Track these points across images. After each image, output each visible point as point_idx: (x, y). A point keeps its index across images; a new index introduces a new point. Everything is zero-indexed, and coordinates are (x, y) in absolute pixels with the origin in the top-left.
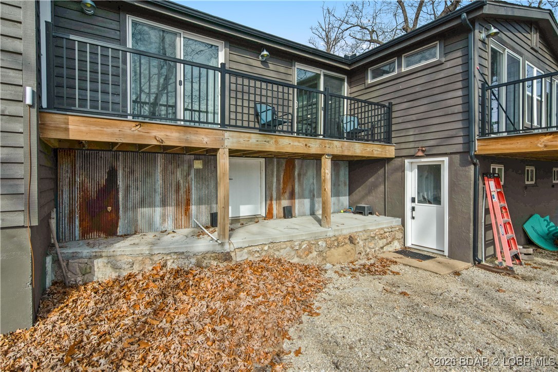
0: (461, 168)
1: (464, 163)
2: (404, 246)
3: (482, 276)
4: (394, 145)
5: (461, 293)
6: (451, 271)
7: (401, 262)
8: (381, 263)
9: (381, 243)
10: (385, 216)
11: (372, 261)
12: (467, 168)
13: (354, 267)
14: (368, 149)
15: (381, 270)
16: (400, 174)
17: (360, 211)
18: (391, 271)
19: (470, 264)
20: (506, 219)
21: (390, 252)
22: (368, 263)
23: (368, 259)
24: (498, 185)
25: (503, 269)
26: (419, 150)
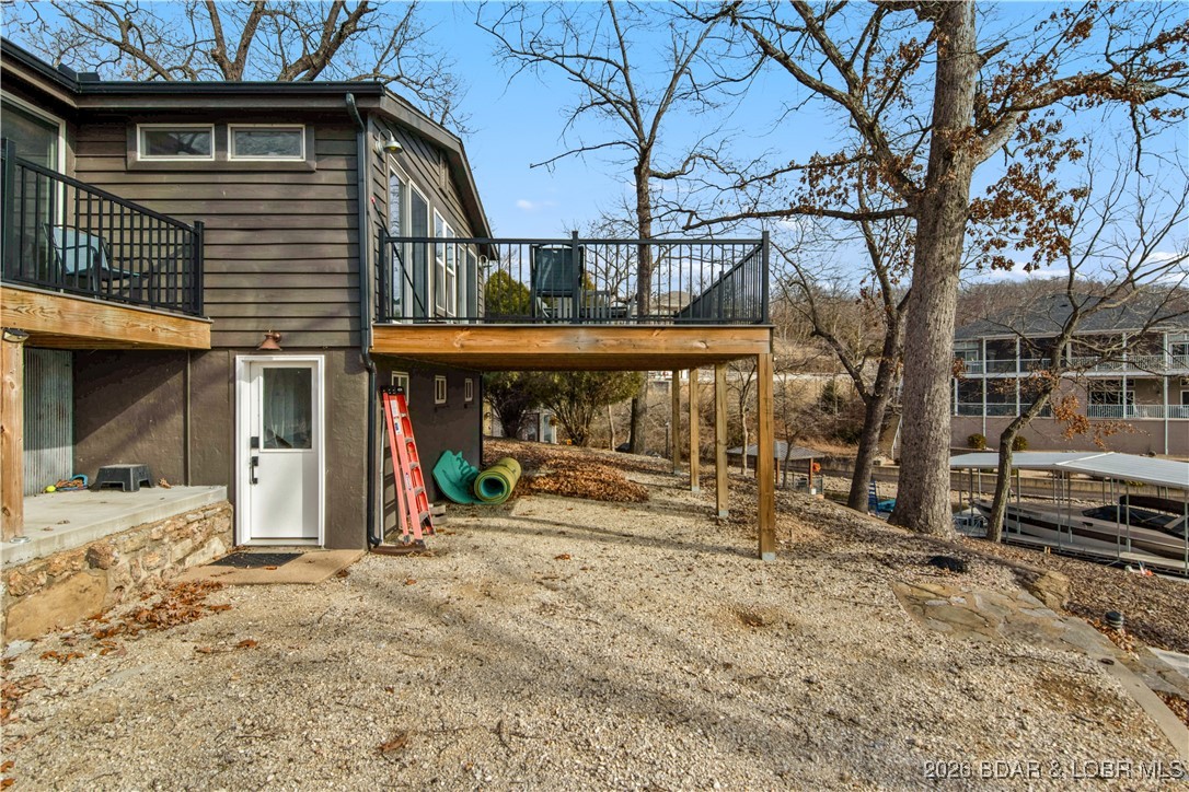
0: (347, 376)
1: (354, 368)
2: (235, 544)
3: (382, 566)
4: (209, 320)
5: (353, 606)
6: (333, 572)
7: (232, 581)
8: (182, 596)
9: (178, 550)
10: (186, 484)
11: (157, 599)
12: (356, 377)
13: (105, 627)
14: (143, 326)
15: (183, 611)
16: (223, 386)
17: (114, 481)
18: (210, 608)
19: (362, 551)
20: (413, 462)
21: (200, 566)
22: (146, 607)
23: (144, 597)
24: (402, 407)
25: (409, 547)
26: (267, 336)
